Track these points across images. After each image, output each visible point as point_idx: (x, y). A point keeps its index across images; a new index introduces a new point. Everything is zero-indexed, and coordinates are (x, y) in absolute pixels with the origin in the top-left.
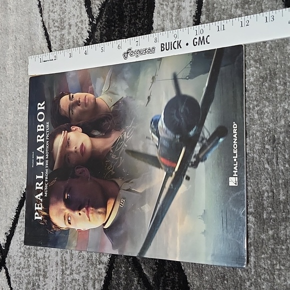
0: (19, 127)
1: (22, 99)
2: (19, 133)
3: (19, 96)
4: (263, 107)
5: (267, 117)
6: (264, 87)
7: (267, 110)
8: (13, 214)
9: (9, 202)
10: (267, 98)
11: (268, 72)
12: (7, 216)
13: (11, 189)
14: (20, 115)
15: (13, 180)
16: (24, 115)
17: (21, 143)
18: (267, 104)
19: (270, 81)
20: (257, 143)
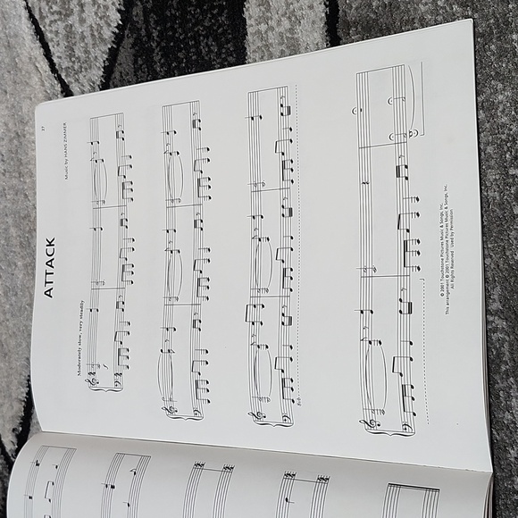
0: (10, 220)
1: (9, 164)
2: (13, 231)
3: (3, 161)
4: (491, 93)
5: (503, 111)
6: (489, 53)
7: (500, 97)
8: (22, 390)
9: (11, 368)
10: (497, 73)
11: (492, 21)
12: (10, 396)
13: (12, 343)
14: (8, 197)
15: (14, 325)
16: (17, 194)
17: (18, 249)
18: (500, 86)
19: (499, 38)
20: (489, 167)
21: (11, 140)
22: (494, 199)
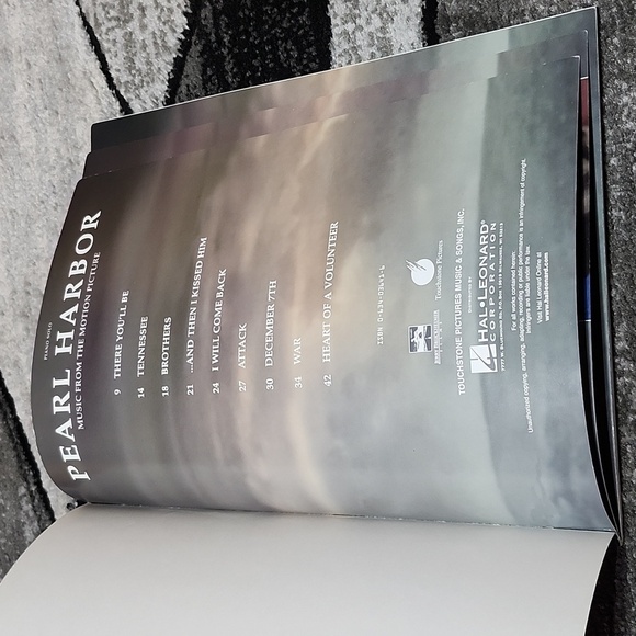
4: (615, 95)
5: (628, 116)
6: (611, 48)
7: (625, 99)
10: (621, 71)
18: (625, 86)
19: (623, 30)
20: (615, 182)
21: (63, 169)
22: (620, 218)
